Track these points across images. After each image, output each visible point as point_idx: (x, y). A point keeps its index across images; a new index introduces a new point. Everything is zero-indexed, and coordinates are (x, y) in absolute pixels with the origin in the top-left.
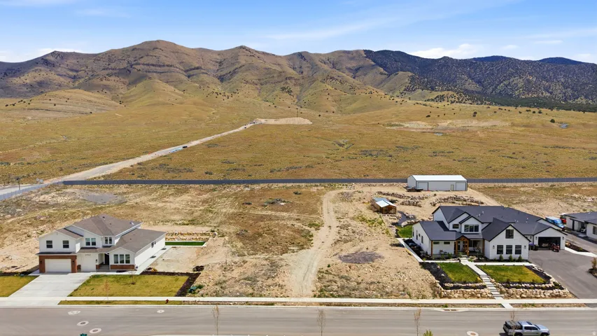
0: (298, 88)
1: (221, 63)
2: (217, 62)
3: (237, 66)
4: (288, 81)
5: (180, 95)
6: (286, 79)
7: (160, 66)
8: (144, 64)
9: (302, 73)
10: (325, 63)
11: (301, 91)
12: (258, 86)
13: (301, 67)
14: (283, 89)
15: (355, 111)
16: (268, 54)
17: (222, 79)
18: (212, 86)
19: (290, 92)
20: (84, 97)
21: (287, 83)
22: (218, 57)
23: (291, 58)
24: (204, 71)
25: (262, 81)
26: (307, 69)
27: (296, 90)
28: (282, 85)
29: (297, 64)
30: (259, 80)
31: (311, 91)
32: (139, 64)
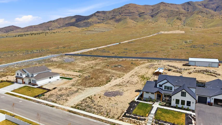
0: (185, 18)
1: (153, 10)
2: (151, 10)
3: (159, 10)
4: (180, 15)
5: (135, 24)
6: (180, 14)
7: (130, 13)
8: (124, 13)
9: (188, 11)
10: (200, 5)
11: (186, 19)
12: (167, 18)
13: (188, 8)
14: (178, 18)
15: (211, 27)
16: (173, 4)
17: (152, 16)
18: (148, 19)
19: (180, 19)
20: (104, 26)
21: (180, 16)
22: (152, 8)
23: (183, 5)
24: (146, 14)
25: (169, 16)
26: (191, 9)
27: (184, 18)
28: (177, 17)
29: (186, 7)
30: (168, 15)
31: (190, 19)
32: (123, 13)
